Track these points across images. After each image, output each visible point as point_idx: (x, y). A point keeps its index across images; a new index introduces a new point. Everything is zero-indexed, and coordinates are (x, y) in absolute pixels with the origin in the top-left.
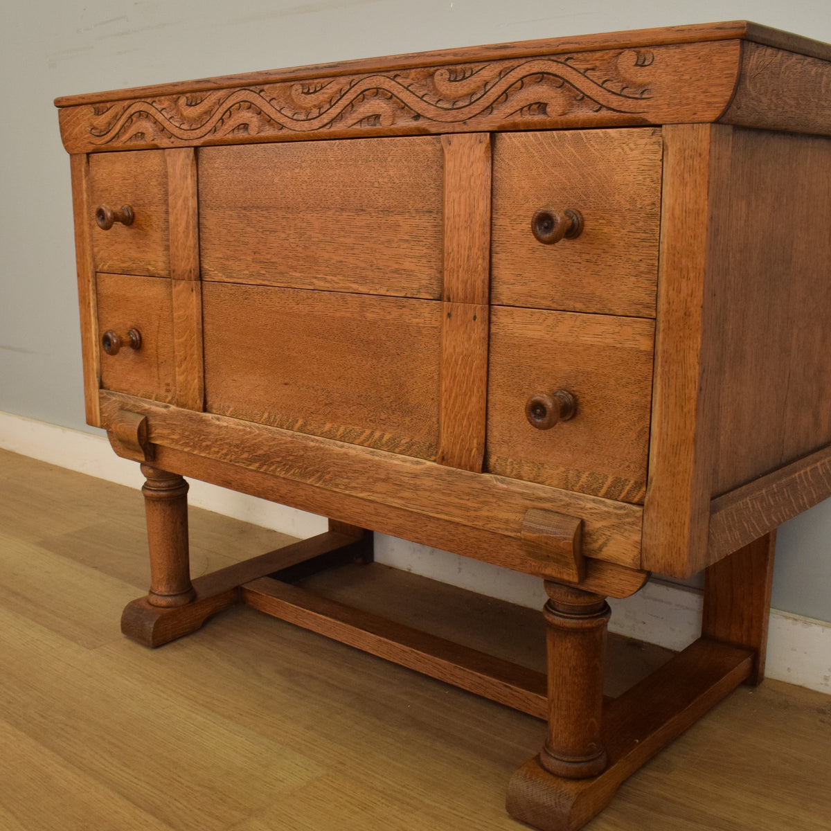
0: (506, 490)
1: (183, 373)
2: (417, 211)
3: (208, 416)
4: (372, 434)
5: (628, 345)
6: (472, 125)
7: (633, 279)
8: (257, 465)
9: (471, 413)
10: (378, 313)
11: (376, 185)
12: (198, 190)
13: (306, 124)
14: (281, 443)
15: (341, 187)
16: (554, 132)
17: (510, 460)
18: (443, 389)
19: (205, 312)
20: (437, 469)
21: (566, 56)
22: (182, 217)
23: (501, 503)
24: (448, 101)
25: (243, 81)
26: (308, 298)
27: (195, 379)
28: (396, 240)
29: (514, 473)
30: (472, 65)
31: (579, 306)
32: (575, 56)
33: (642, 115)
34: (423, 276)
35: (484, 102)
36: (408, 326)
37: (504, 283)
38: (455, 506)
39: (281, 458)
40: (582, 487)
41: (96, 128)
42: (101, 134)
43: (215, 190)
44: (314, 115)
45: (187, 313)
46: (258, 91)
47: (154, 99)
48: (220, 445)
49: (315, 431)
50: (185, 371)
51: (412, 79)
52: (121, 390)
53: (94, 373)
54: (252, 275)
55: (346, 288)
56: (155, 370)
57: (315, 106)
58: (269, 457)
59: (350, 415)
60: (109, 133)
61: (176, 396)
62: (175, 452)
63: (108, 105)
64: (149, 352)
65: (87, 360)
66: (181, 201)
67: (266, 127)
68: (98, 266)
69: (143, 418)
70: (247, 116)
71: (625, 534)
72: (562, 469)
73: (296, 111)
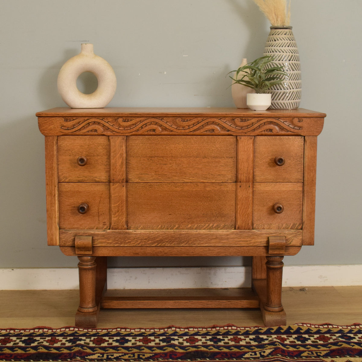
0: (260, 233)
1: (116, 217)
2: (227, 157)
3: (131, 231)
4: (209, 225)
5: (296, 189)
6: (248, 134)
7: (297, 173)
8: (156, 244)
9: (248, 213)
10: (211, 188)
11: (211, 150)
12: (126, 151)
13: (183, 131)
14: (169, 235)
15: (197, 150)
16: (273, 137)
17: (260, 225)
18: (238, 208)
19: (128, 194)
20: (236, 231)
21: (278, 118)
22: (118, 161)
23: (259, 237)
24: (239, 127)
25: (154, 116)
26: (181, 185)
27: (123, 218)
28: (219, 166)
29: (262, 228)
30: (248, 118)
31: (281, 181)
32: (281, 118)
33: (300, 134)
34: (230, 176)
35: (252, 128)
36: (223, 191)
37: (258, 176)
38: (243, 241)
39: (168, 240)
40: (284, 228)
41: (65, 127)
42: (69, 129)
43: (136, 151)
44: (187, 128)
45: (120, 195)
46: (161, 119)
47: (104, 118)
48: (136, 241)
49: (184, 228)
50: (117, 216)
51: (227, 120)
52: (74, 228)
53: (56, 223)
54: (154, 179)
55: (198, 181)
56: (97, 218)
57: (187, 125)
58: (162, 240)
59: (199, 221)
60: (74, 129)
61: (112, 226)
62: (106, 248)
63: (74, 118)
64: (93, 211)
65: (51, 219)
66: (119, 155)
67: (164, 131)
68: (62, 180)
69: (91, 237)
70: (154, 127)
71: (298, 237)
72: (277, 224)
73: (178, 126)
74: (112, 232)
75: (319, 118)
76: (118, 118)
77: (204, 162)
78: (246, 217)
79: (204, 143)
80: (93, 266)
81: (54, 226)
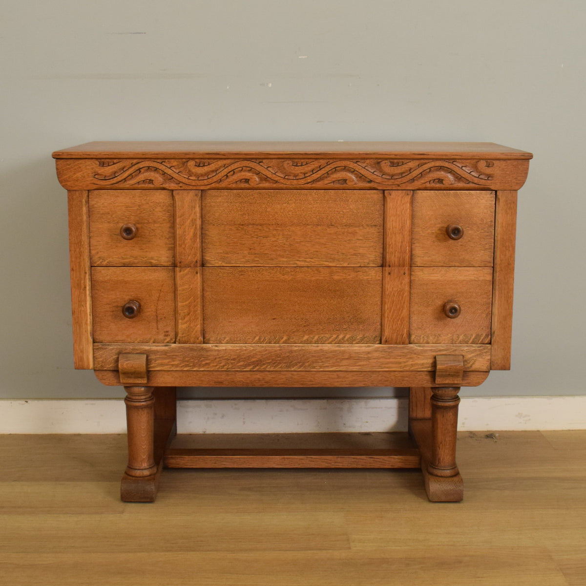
0: (422, 350)
1: (186, 323)
2: (367, 225)
3: (210, 345)
4: (338, 336)
5: (481, 278)
6: (403, 186)
7: (483, 252)
8: (251, 367)
9: (403, 318)
10: (341, 276)
11: (341, 213)
12: (202, 215)
13: (295, 182)
14: (271, 352)
15: (317, 214)
16: (445, 191)
17: (422, 336)
18: (386, 309)
19: (205, 285)
20: (381, 347)
21: (453, 160)
22: (187, 231)
23: (419, 356)
24: (388, 175)
25: (247, 157)
26: (291, 271)
27: (197, 325)
28: (354, 239)
29: (425, 341)
30: (403, 160)
31: (457, 264)
32: (457, 160)
33: (489, 187)
34: (372, 255)
35: (410, 177)
36: (361, 281)
37: (418, 257)
38: (392, 363)
39: (271, 360)
40: (461, 341)
41: (101, 175)
42: (106, 178)
43: (217, 215)
44: (301, 177)
45: (191, 287)
46: (258, 162)
47: (164, 160)
48: (218, 361)
49: (297, 341)
50: (187, 321)
51: (367, 164)
52: (117, 341)
53: (88, 334)
54: (247, 261)
55: (320, 265)
56: (154, 324)
57: (301, 173)
58: (261, 361)
59: (322, 329)
60: (116, 178)
61: (178, 338)
62: (169, 373)
63: (115, 161)
64: (148, 313)
65: (79, 326)
66: (189, 221)
67: (264, 182)
68: (95, 263)
69: (145, 356)
70: (248, 175)
71: (483, 357)
72: (450, 335)
73: (287, 175)
74: (179, 347)
75: (521, 161)
76: (188, 161)
77: (331, 234)
78: (399, 322)
79: (330, 202)
80: (149, 402)
81: (84, 338)
